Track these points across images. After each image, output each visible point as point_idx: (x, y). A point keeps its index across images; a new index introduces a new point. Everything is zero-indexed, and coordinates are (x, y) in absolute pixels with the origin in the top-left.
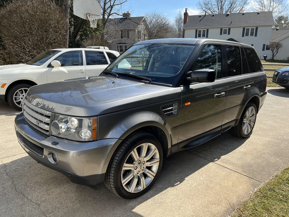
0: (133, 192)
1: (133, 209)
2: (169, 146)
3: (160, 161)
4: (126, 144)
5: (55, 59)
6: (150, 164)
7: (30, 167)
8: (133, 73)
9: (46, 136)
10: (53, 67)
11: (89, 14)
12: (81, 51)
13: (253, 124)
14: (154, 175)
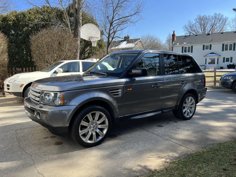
0: (86, 142)
7: (33, 135)
9: (37, 104)
10: (57, 73)
12: (78, 62)
14: (104, 135)
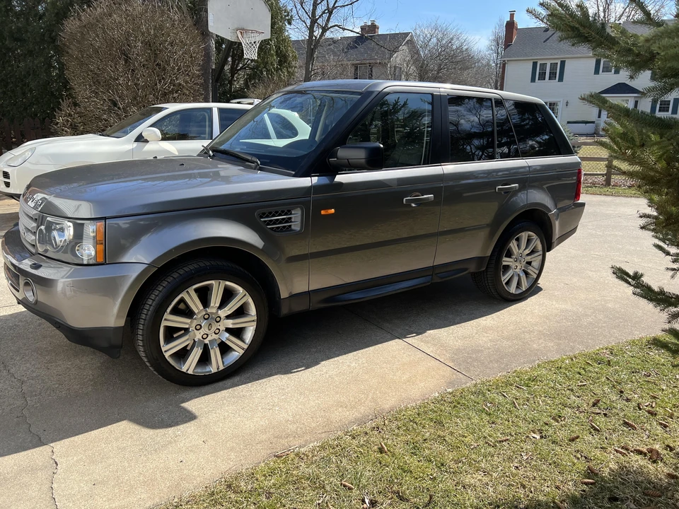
0: (190, 372)
1: (184, 402)
2: (284, 294)
3: (259, 321)
4: (172, 278)
5: (152, 126)
6: (233, 324)
8: (241, 149)
9: (31, 254)
10: (147, 141)
11: (243, 29)
12: (210, 109)
13: (537, 272)
14: (246, 347)
